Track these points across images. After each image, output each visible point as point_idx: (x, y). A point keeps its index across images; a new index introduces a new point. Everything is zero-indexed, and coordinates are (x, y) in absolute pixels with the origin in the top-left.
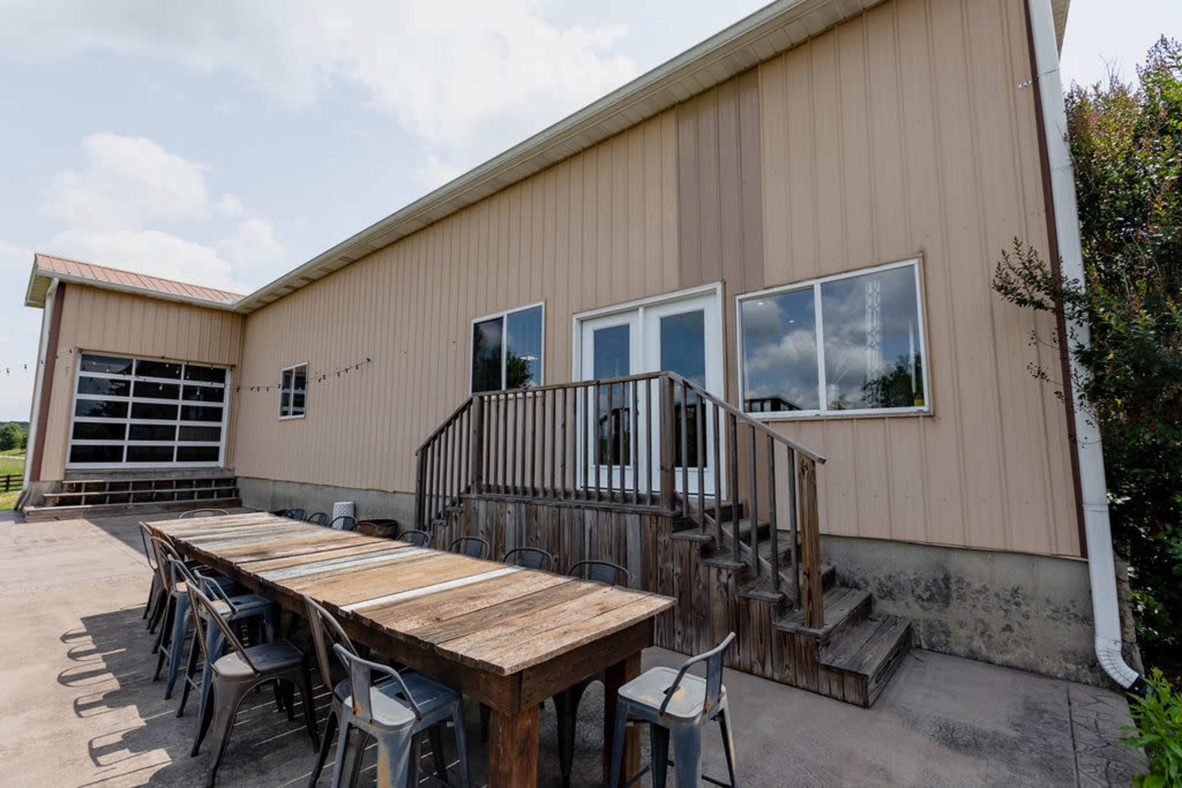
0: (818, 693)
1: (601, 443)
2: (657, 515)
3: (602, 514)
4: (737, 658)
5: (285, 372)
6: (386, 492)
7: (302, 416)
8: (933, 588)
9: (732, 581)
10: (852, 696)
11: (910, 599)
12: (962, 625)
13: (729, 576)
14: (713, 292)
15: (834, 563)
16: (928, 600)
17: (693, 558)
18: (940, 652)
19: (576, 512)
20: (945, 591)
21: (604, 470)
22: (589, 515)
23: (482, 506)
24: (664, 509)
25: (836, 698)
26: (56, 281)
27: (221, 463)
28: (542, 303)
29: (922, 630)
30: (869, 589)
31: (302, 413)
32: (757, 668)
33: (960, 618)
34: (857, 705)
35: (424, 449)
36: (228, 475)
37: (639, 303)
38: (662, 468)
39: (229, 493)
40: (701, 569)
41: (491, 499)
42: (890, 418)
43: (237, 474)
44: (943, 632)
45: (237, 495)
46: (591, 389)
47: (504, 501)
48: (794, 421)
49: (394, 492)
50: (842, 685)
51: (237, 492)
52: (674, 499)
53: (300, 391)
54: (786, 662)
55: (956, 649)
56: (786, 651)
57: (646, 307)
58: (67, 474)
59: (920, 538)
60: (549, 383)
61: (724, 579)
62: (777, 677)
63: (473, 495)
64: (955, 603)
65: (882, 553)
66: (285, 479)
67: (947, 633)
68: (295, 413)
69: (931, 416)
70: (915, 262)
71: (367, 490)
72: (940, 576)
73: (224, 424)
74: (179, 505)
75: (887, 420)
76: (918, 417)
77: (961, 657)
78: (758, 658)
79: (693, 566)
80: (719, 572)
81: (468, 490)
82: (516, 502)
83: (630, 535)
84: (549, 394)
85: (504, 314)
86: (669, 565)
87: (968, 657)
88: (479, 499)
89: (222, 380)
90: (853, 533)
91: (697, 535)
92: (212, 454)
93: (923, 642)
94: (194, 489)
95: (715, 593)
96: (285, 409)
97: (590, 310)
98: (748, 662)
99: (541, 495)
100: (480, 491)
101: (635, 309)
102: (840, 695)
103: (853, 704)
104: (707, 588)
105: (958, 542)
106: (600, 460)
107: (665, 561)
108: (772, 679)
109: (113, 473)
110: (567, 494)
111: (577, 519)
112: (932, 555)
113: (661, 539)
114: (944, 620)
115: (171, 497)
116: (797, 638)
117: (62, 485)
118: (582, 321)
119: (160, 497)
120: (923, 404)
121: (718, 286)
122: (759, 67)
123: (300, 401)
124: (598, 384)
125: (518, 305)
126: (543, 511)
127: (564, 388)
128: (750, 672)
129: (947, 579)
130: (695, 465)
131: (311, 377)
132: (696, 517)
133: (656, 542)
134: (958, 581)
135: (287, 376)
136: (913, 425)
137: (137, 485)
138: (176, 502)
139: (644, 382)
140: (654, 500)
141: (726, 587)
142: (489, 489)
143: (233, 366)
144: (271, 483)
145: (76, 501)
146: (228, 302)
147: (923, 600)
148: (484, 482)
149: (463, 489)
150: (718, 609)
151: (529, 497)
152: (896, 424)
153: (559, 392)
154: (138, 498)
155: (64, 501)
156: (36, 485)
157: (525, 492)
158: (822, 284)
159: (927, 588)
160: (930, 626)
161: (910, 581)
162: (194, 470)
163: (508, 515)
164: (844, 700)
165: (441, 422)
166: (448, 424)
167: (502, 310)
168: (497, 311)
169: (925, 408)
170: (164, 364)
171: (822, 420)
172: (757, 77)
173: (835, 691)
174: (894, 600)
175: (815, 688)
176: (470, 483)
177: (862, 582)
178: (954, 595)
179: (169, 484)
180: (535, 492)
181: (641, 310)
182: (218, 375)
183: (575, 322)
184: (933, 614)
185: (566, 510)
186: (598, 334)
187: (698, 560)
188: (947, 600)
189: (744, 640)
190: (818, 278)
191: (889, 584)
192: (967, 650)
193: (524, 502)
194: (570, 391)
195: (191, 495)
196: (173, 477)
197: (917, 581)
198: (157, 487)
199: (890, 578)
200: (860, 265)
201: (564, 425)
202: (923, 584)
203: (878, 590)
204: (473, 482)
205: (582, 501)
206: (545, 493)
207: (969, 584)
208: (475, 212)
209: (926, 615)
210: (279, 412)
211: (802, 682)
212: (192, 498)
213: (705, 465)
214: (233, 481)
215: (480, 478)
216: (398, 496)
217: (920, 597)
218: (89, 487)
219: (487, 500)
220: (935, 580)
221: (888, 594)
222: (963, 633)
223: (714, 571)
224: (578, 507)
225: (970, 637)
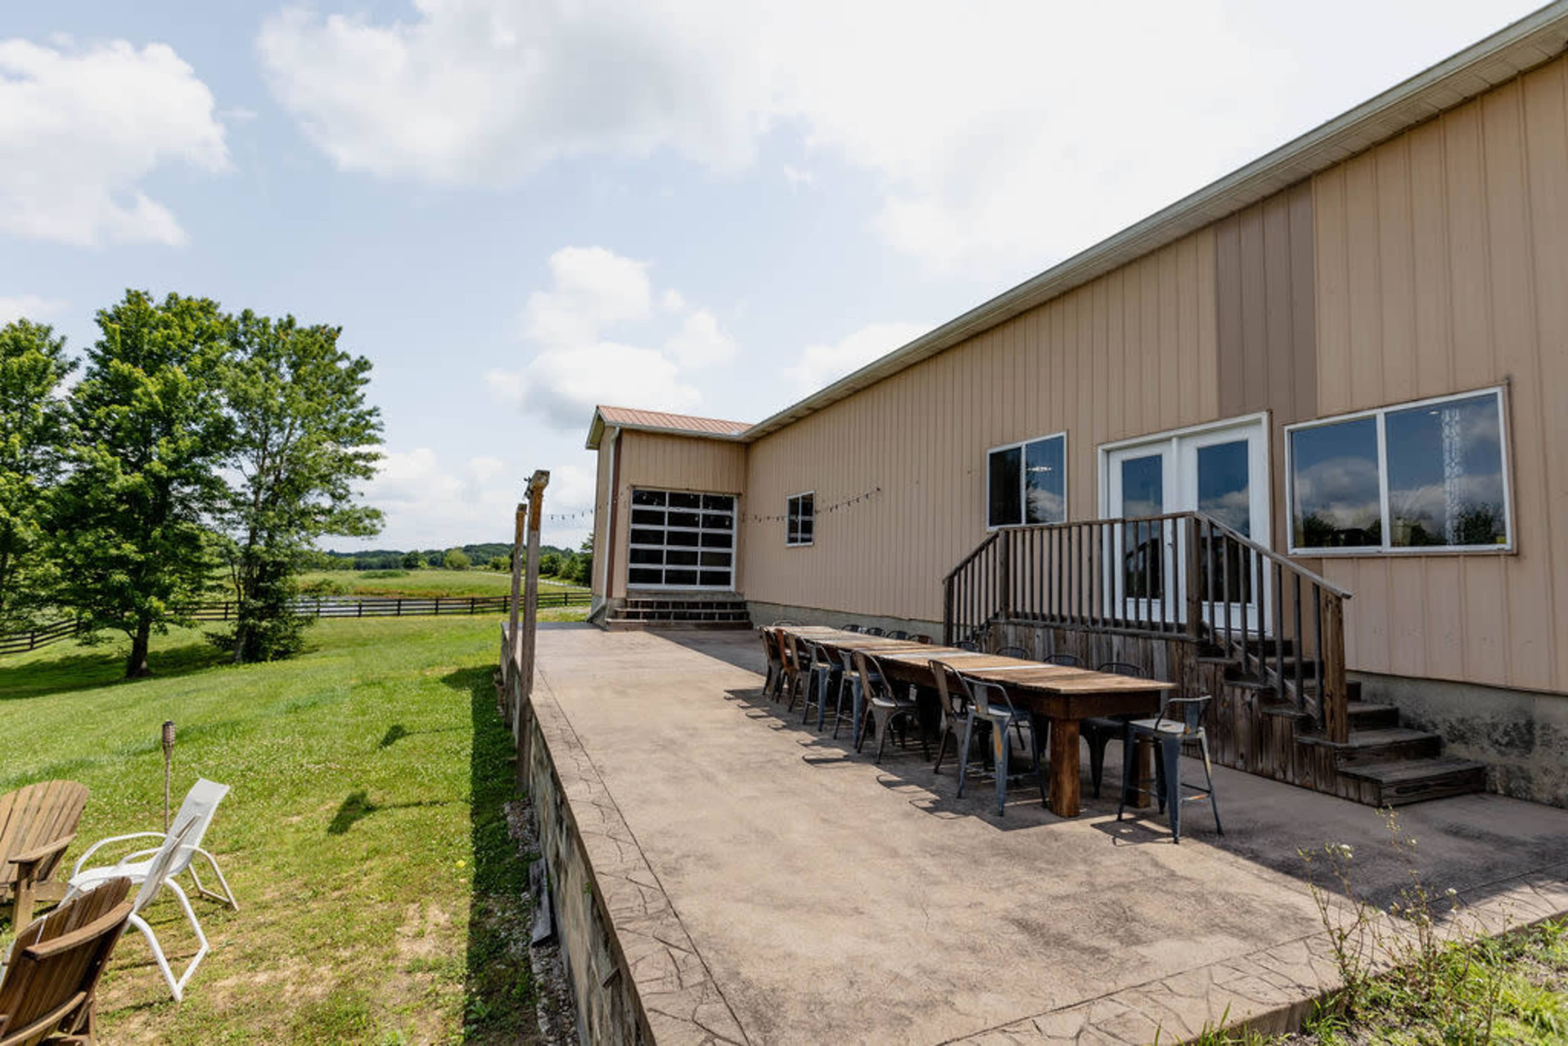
0: (1336, 795)
1: (1128, 576)
2: (1183, 641)
3: (1130, 640)
4: (1260, 766)
5: (791, 501)
6: (900, 619)
7: (810, 544)
8: (1512, 733)
9: (1255, 700)
10: (1367, 798)
11: (1486, 744)
12: (1546, 771)
13: (1253, 696)
14: (1258, 422)
15: (1397, 704)
16: (1507, 745)
17: (1218, 678)
18: (1520, 799)
19: (1103, 637)
20: (1527, 737)
21: (1131, 602)
22: (1116, 640)
23: (1011, 630)
24: (1190, 635)
25: (1352, 800)
26: (618, 429)
27: (732, 588)
28: (1064, 434)
29: (1498, 775)
30: (1438, 732)
31: (809, 540)
32: (1279, 775)
33: (1544, 764)
34: (1374, 806)
35: (951, 578)
36: (739, 599)
37: (1172, 433)
38: (1188, 599)
39: (741, 616)
40: (1226, 689)
41: (1019, 624)
42: (1466, 556)
43: (746, 598)
44: (1524, 778)
45: (748, 618)
46: (1118, 527)
47: (1032, 626)
48: (1352, 558)
49: (910, 620)
50: (1358, 789)
51: (748, 614)
52: (1201, 629)
53: (807, 518)
54: (1307, 769)
55: (1538, 796)
56: (1306, 761)
57: (1181, 438)
58: (629, 592)
59: (1498, 681)
60: (1073, 520)
61: (1248, 697)
62: (1297, 782)
63: (1002, 620)
64: (1538, 749)
65: (1454, 696)
66: (796, 604)
67: (1529, 780)
68: (803, 540)
69: (1516, 555)
70: (1498, 390)
71: (881, 617)
72: (1522, 722)
73: (733, 550)
74: (706, 625)
75: (1461, 558)
76: (1499, 555)
77: (1544, 804)
78: (1280, 766)
79: (1219, 686)
80: (1243, 692)
81: (996, 615)
82: (1046, 626)
83: (1157, 660)
84: (1075, 530)
85: (1023, 444)
86: (1195, 685)
87: (1551, 805)
88: (1008, 624)
89: (730, 508)
90: (1420, 674)
91: (1226, 660)
92: (724, 579)
93: (1499, 788)
94: (714, 611)
95: (1239, 710)
96: (793, 535)
97: (1117, 440)
98: (1270, 768)
99: (1069, 621)
100: (1008, 617)
101: (1169, 439)
102: (1356, 798)
103: (1368, 804)
104: (1232, 706)
105: (1546, 687)
106: (1128, 592)
107: (1191, 681)
108: (1293, 784)
109: (657, 593)
110: (1094, 622)
111: (1105, 645)
112: (1515, 700)
113: (1187, 662)
114: (1525, 767)
115: (698, 616)
116: (1316, 748)
117: (626, 601)
118: (1108, 452)
119: (692, 617)
120: (1504, 542)
121: (1264, 416)
122: (1314, 178)
123: (808, 527)
124: (1124, 522)
125: (1038, 436)
126: (1070, 635)
127: (1090, 525)
128: (1272, 777)
129: (1530, 725)
130: (1238, 601)
131: (818, 505)
132: (1222, 644)
133: (1182, 666)
134: (1543, 728)
135: (793, 504)
136: (1492, 563)
137: (675, 605)
138: (702, 621)
139: (1170, 521)
140: (1181, 628)
141: (1250, 704)
142: (1016, 615)
143: (739, 495)
144: (781, 609)
145: (635, 615)
146: (735, 433)
147: (1500, 745)
148: (1011, 609)
149: (991, 615)
150: (1242, 724)
151: (1057, 623)
152: (1471, 563)
153: (1085, 529)
154: (678, 617)
155: (629, 615)
156: (610, 600)
157: (1053, 618)
158: (1386, 414)
159: (1506, 733)
160: (1508, 771)
161: (1486, 724)
162: (714, 593)
163: (1036, 639)
164: (1360, 801)
165: (966, 554)
166: (974, 556)
167: (1021, 441)
168: (1014, 441)
169: (1507, 547)
170: (689, 495)
171: (1385, 557)
172: (1310, 189)
173: (1352, 793)
174: (1466, 743)
175: (1333, 791)
176: (998, 609)
177: (1429, 725)
178: (1538, 741)
179: (695, 605)
180: (1063, 619)
181: (1175, 440)
182: (725, 503)
183: (1100, 451)
184: (1513, 759)
185: (1094, 635)
186: (1127, 466)
187: (1223, 681)
188: (1529, 746)
189: (1267, 752)
190: (1382, 407)
191: (1461, 727)
192: (1551, 798)
193: (1052, 627)
194: (1096, 528)
195: (712, 616)
196: (698, 599)
197: (1495, 726)
198: (688, 608)
199: (1462, 721)
200: (1433, 393)
201: (1090, 559)
202: (1501, 728)
203: (1448, 733)
204: (1001, 609)
205: (1111, 628)
206: (1073, 620)
207: (1556, 731)
208: (987, 342)
209: (1504, 760)
210: (786, 539)
211: (1322, 787)
212: (714, 618)
213: (1249, 600)
214: (742, 605)
215: (1007, 604)
216: (913, 623)
217: (1497, 742)
218: (646, 604)
219: (1015, 625)
220: (1515, 725)
221: (1461, 738)
222: (1546, 780)
223: (1238, 692)
224: (1106, 632)
225: (1556, 785)
